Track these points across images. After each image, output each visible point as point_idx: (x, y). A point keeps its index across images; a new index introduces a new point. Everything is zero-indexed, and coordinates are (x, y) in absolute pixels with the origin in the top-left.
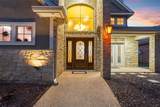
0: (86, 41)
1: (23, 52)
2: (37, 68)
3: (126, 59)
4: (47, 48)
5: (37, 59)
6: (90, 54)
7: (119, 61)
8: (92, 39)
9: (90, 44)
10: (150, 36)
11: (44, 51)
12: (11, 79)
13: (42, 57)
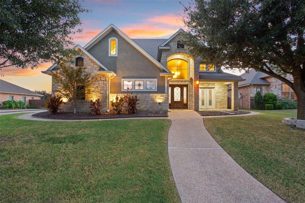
0: (182, 87)
1: (151, 95)
2: (160, 103)
3: (216, 102)
4: (164, 93)
5: (159, 99)
6: (185, 97)
7: (210, 104)
8: (186, 86)
9: (185, 89)
10: (231, 83)
11: (163, 95)
12: (146, 109)
13: (162, 98)
